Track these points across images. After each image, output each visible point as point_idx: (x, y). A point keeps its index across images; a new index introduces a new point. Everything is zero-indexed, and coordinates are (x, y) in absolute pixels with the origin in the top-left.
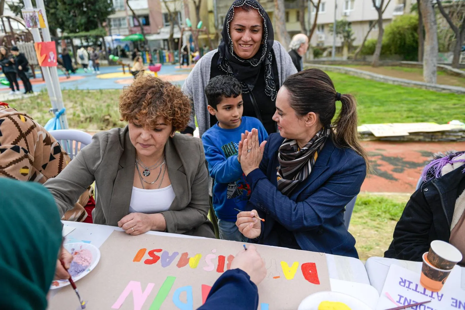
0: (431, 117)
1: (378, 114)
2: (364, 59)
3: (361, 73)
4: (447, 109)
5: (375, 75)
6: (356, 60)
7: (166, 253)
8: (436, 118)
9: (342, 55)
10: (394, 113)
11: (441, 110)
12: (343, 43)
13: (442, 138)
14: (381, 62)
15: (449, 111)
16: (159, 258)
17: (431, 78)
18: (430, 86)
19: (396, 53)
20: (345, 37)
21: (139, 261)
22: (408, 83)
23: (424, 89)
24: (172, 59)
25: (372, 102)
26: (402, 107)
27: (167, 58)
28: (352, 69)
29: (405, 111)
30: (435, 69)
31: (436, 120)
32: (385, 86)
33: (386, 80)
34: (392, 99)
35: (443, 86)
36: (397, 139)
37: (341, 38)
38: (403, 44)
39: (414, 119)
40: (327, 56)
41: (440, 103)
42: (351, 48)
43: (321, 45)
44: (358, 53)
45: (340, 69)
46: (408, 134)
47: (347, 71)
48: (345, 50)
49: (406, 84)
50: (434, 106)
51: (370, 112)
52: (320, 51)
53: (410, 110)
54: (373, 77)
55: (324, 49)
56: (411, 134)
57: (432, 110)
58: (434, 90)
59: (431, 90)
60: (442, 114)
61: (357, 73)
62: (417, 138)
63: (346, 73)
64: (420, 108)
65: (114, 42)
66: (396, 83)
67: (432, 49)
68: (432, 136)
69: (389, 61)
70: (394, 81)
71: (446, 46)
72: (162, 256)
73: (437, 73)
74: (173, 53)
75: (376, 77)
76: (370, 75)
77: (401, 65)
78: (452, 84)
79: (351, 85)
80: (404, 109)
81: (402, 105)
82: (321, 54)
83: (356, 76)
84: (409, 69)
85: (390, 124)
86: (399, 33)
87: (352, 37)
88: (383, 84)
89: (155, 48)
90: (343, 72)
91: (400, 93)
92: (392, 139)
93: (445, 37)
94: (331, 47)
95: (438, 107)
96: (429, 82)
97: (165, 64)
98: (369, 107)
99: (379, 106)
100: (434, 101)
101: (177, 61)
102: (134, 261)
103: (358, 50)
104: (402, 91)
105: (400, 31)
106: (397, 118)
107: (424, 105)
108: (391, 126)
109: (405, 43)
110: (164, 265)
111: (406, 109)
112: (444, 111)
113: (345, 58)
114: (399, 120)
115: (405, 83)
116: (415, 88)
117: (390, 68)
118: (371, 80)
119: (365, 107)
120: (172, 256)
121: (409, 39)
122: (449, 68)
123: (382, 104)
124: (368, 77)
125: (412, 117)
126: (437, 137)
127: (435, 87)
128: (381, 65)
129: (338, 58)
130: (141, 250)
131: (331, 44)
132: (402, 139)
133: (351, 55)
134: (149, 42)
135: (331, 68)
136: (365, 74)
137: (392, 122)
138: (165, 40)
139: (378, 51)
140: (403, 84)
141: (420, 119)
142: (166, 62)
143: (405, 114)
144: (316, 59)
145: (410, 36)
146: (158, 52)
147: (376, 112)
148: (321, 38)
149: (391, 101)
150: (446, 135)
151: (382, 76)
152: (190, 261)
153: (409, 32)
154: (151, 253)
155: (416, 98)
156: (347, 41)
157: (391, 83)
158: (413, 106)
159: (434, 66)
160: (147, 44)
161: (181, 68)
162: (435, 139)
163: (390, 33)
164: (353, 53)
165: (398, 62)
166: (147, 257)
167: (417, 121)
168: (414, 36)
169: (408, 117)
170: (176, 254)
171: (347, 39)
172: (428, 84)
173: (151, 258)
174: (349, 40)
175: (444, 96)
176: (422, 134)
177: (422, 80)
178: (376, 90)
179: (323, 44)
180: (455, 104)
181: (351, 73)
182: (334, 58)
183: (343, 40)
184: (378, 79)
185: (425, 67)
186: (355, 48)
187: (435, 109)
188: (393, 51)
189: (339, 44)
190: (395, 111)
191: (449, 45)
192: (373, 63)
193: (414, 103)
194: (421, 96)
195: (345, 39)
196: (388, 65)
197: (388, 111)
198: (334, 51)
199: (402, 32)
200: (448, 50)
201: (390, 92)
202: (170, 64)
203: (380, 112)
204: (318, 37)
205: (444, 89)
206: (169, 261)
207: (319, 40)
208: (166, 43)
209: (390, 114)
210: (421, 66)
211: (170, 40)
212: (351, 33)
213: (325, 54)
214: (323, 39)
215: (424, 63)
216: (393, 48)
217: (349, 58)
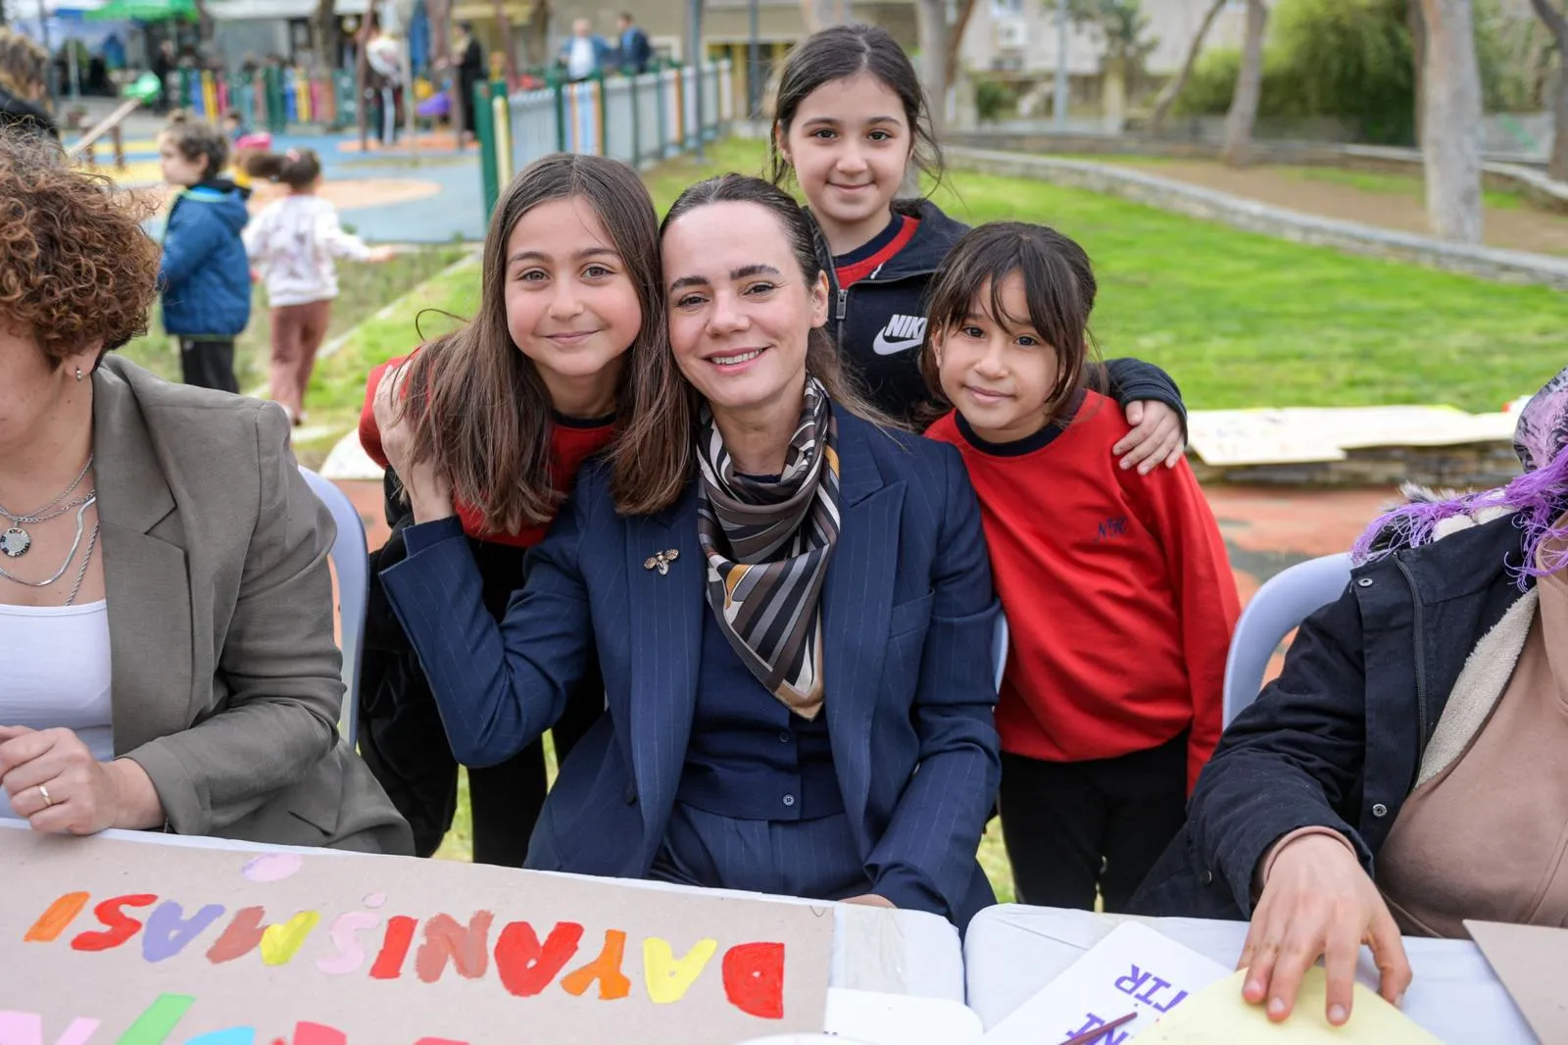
0: (1446, 384)
1: (1232, 368)
2: (1195, 132)
3: (1174, 193)
4: (1514, 349)
5: (1231, 201)
6: (1160, 134)
7: (174, 909)
8: (1465, 388)
9: (1101, 113)
10: (1296, 364)
11: (1488, 352)
12: (1104, 60)
13: (1480, 473)
14: (1261, 147)
15: (1520, 362)
16: (136, 925)
17: (1459, 221)
18: (1451, 255)
19: (1326, 111)
20: (1111, 33)
21: (49, 938)
22: (1366, 241)
23: (1427, 264)
24: (324, 109)
25: (1210, 317)
26: (1332, 341)
27: (302, 105)
28: (1134, 173)
29: (1344, 357)
30: (1473, 180)
31: (1465, 396)
32: (1269, 250)
33: (1278, 225)
34: (1295, 307)
35: (1501, 256)
36: (1300, 477)
37: (1094, 38)
38: (1352, 71)
39: (1379, 391)
40: (1036, 114)
41: (1490, 324)
42: (1136, 80)
43: (1009, 66)
44: (1166, 105)
45: (1083, 173)
46: (1339, 455)
47: (1112, 179)
48: (1114, 89)
49: (1357, 245)
50: (1463, 337)
51: (1199, 359)
52: (1007, 94)
53: (1365, 355)
54: (1219, 209)
55: (1024, 86)
56: (1353, 453)
57: (1455, 356)
58: (1468, 269)
59: (1457, 270)
60: (1492, 372)
61: (1152, 189)
62: (1379, 472)
63: (1112, 190)
64: (1406, 344)
65: (53, 23)
66: (1316, 240)
67: (1458, 97)
68: (1443, 461)
69: (1298, 145)
70: (1307, 230)
71: (1530, 88)
72: (150, 920)
73: (1483, 201)
74: (332, 83)
75: (1235, 212)
76: (1208, 203)
77: (1345, 162)
78: (1544, 249)
79: (1127, 245)
80: (1339, 348)
81: (1332, 332)
82: (1011, 105)
83: (1151, 203)
84: (1377, 181)
85: (1271, 412)
86: (1337, 27)
87: (1144, 37)
88: (1262, 240)
89: (249, 55)
90: (1099, 185)
91: (1326, 283)
92: (1279, 477)
93: (1525, 51)
94: (1049, 77)
95: (1477, 343)
96: (1450, 237)
97: (291, 129)
98: (1196, 339)
99: (1239, 336)
100: (1462, 315)
101: (349, 119)
102: (29, 937)
103: (1165, 94)
104: (1336, 272)
105: (1338, 19)
106: (1307, 387)
107: (1425, 331)
108: (1274, 421)
109: (1361, 69)
110: (151, 955)
111: (1349, 350)
112: (1500, 361)
113: (1111, 125)
114: (1315, 395)
115: (1352, 237)
116: (1393, 261)
117: (1298, 173)
118: (1211, 224)
119: (1180, 340)
120: (195, 919)
121: (1375, 51)
122: (1537, 178)
123: (1251, 324)
124: (1202, 211)
125: (1370, 383)
126: (1461, 468)
127: (1472, 259)
128: (1262, 161)
129: (1080, 126)
130: (66, 899)
131: (1049, 64)
132: (1320, 477)
133: (1138, 112)
134: (219, 30)
135: (1046, 167)
136: (1188, 198)
137: (1280, 403)
138: (295, 22)
139: (1245, 101)
140: (1342, 242)
141: (1401, 391)
142: (296, 122)
143: (1342, 371)
144: (988, 127)
145: (1382, 40)
146: (259, 74)
147: (1222, 361)
148: (1010, 33)
149: (1289, 315)
150: (1498, 460)
151: (1256, 208)
152: (266, 937)
153: (1377, 23)
154: (107, 911)
155: (1390, 304)
156: (1123, 54)
157: (1294, 236)
158: (1377, 336)
159: (1470, 169)
160: (210, 36)
161: (365, 148)
162: (1454, 474)
163: (1300, 26)
164: (1147, 105)
165: (1335, 150)
166: (87, 922)
167: (1389, 400)
168: (1394, 42)
169: (1353, 384)
170: (212, 912)
171: (1119, 42)
172: (1444, 246)
173: (105, 928)
174: (1131, 50)
175: (1505, 295)
176: (1397, 454)
177: (1420, 228)
178: (1231, 266)
179: (1019, 61)
180: (1544, 332)
181: (1131, 191)
182: (1062, 123)
183: (1102, 47)
184: (1241, 220)
185: (1433, 174)
186: (1156, 82)
187: (1464, 351)
188: (1314, 100)
189: (1088, 66)
190: (1301, 356)
191: (1539, 84)
192: (1226, 151)
193: (1381, 326)
194: (1416, 295)
195: (1111, 45)
196: (1291, 162)
197: (1271, 358)
198: (1061, 91)
199: (1347, 22)
200: (1536, 105)
201: (1290, 276)
202: (317, 130)
203: (1237, 359)
204: (996, 32)
205: (1506, 268)
206: (177, 938)
207: (1005, 43)
208: (301, 35)
209: (1280, 370)
210: (1417, 168)
211: (322, 23)
212: (1136, 20)
213: (1027, 103)
214: (1020, 40)
215: (1428, 153)
216: (1312, 88)
217: (1129, 126)
